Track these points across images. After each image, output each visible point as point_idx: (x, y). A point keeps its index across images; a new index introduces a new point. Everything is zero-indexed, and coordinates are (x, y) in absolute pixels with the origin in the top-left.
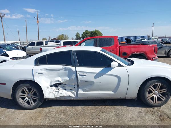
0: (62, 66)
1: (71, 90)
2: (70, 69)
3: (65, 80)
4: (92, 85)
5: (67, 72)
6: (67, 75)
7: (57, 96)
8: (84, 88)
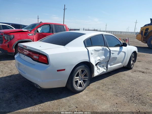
0: (101, 47)
1: (103, 66)
2: (106, 49)
3: (103, 58)
4: (116, 60)
5: (104, 51)
6: (103, 54)
7: (100, 73)
8: (111, 64)
